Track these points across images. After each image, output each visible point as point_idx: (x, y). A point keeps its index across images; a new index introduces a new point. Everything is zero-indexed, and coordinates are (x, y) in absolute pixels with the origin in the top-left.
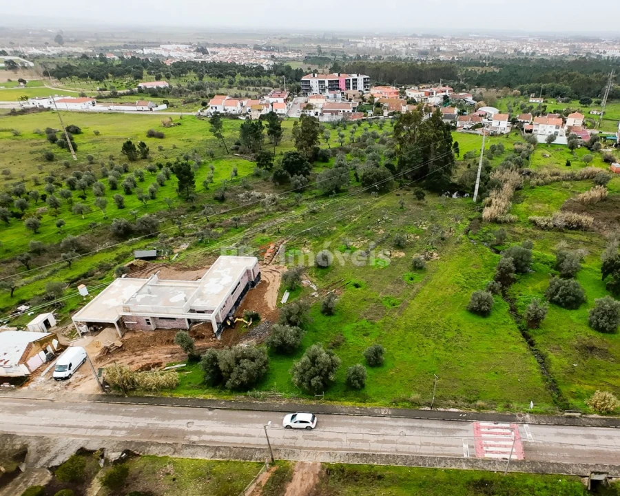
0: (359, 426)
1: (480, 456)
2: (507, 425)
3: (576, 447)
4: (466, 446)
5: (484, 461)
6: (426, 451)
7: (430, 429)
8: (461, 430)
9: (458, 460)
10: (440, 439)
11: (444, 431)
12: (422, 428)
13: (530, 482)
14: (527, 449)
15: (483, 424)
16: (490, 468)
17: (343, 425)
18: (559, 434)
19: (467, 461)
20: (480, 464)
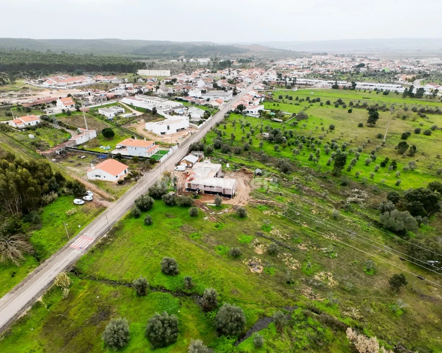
0: (117, 214)
1: (81, 237)
2: (85, 247)
3: (58, 263)
4: (88, 234)
5: (79, 237)
6: (94, 226)
7: (102, 228)
8: (95, 235)
9: (85, 231)
10: (97, 229)
11: (98, 232)
12: (104, 227)
13: (61, 245)
14: (72, 249)
15: (92, 241)
16: (75, 237)
17: (120, 212)
18: (68, 260)
19: (83, 233)
20: (78, 235)
